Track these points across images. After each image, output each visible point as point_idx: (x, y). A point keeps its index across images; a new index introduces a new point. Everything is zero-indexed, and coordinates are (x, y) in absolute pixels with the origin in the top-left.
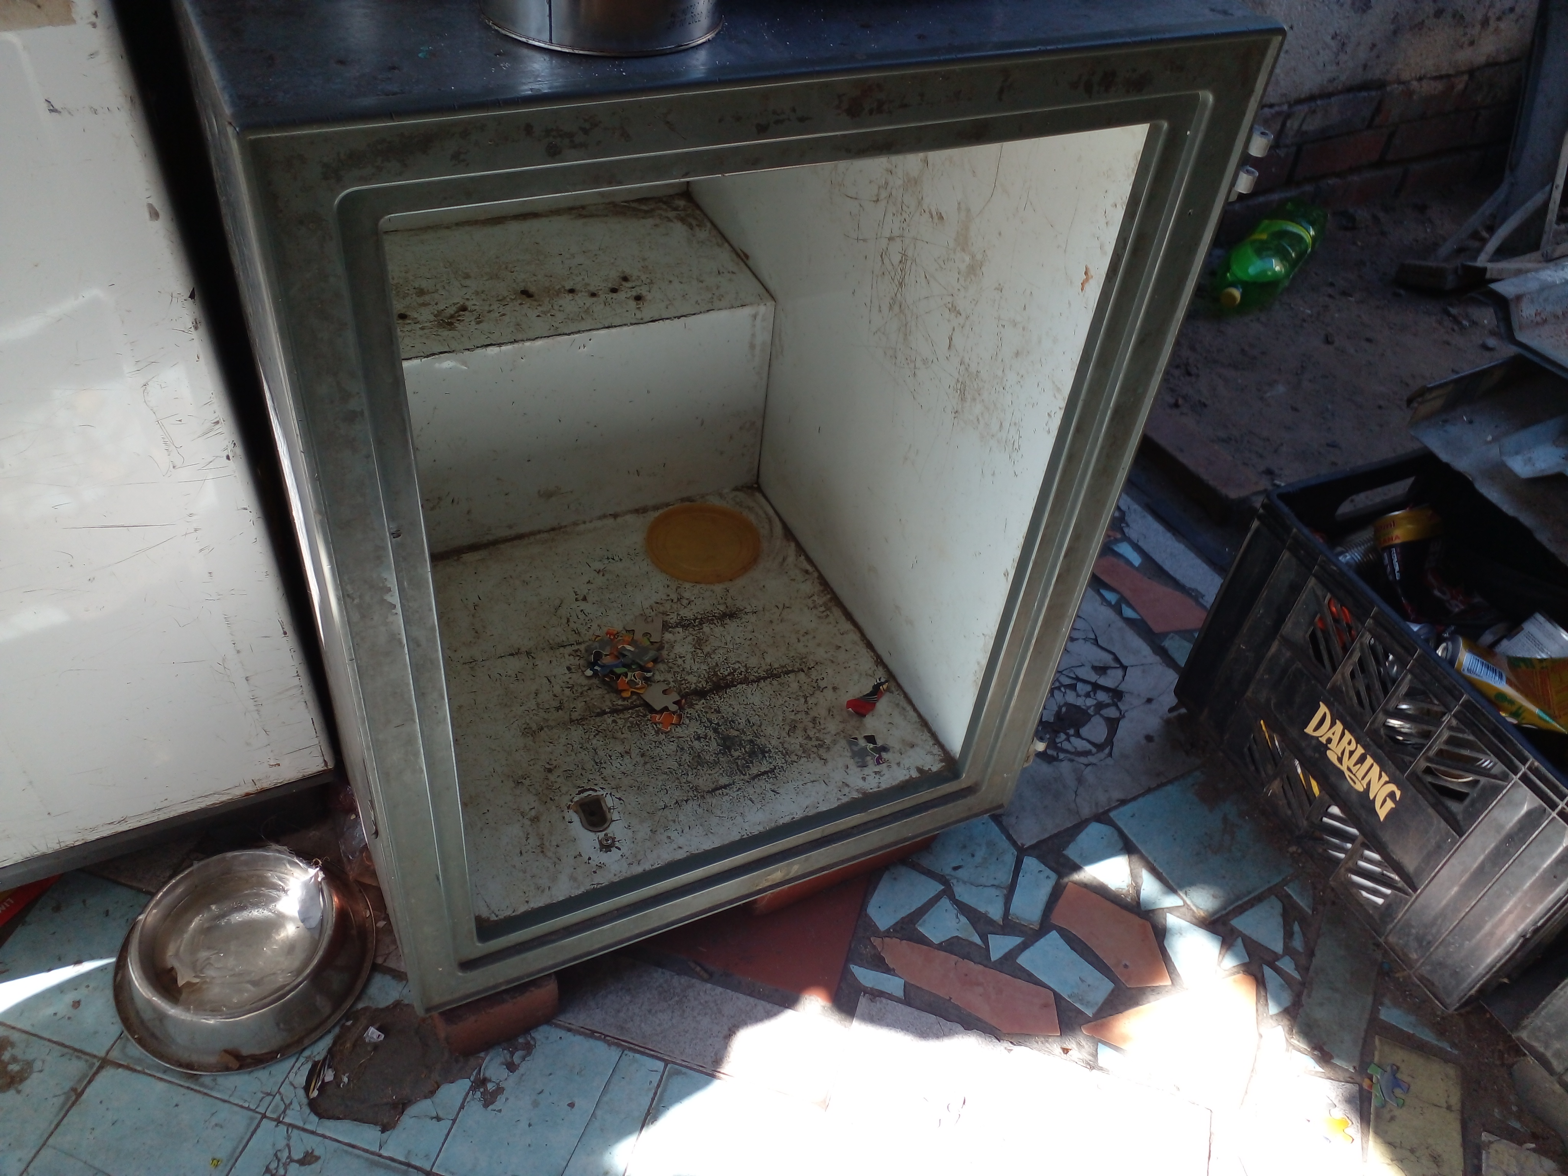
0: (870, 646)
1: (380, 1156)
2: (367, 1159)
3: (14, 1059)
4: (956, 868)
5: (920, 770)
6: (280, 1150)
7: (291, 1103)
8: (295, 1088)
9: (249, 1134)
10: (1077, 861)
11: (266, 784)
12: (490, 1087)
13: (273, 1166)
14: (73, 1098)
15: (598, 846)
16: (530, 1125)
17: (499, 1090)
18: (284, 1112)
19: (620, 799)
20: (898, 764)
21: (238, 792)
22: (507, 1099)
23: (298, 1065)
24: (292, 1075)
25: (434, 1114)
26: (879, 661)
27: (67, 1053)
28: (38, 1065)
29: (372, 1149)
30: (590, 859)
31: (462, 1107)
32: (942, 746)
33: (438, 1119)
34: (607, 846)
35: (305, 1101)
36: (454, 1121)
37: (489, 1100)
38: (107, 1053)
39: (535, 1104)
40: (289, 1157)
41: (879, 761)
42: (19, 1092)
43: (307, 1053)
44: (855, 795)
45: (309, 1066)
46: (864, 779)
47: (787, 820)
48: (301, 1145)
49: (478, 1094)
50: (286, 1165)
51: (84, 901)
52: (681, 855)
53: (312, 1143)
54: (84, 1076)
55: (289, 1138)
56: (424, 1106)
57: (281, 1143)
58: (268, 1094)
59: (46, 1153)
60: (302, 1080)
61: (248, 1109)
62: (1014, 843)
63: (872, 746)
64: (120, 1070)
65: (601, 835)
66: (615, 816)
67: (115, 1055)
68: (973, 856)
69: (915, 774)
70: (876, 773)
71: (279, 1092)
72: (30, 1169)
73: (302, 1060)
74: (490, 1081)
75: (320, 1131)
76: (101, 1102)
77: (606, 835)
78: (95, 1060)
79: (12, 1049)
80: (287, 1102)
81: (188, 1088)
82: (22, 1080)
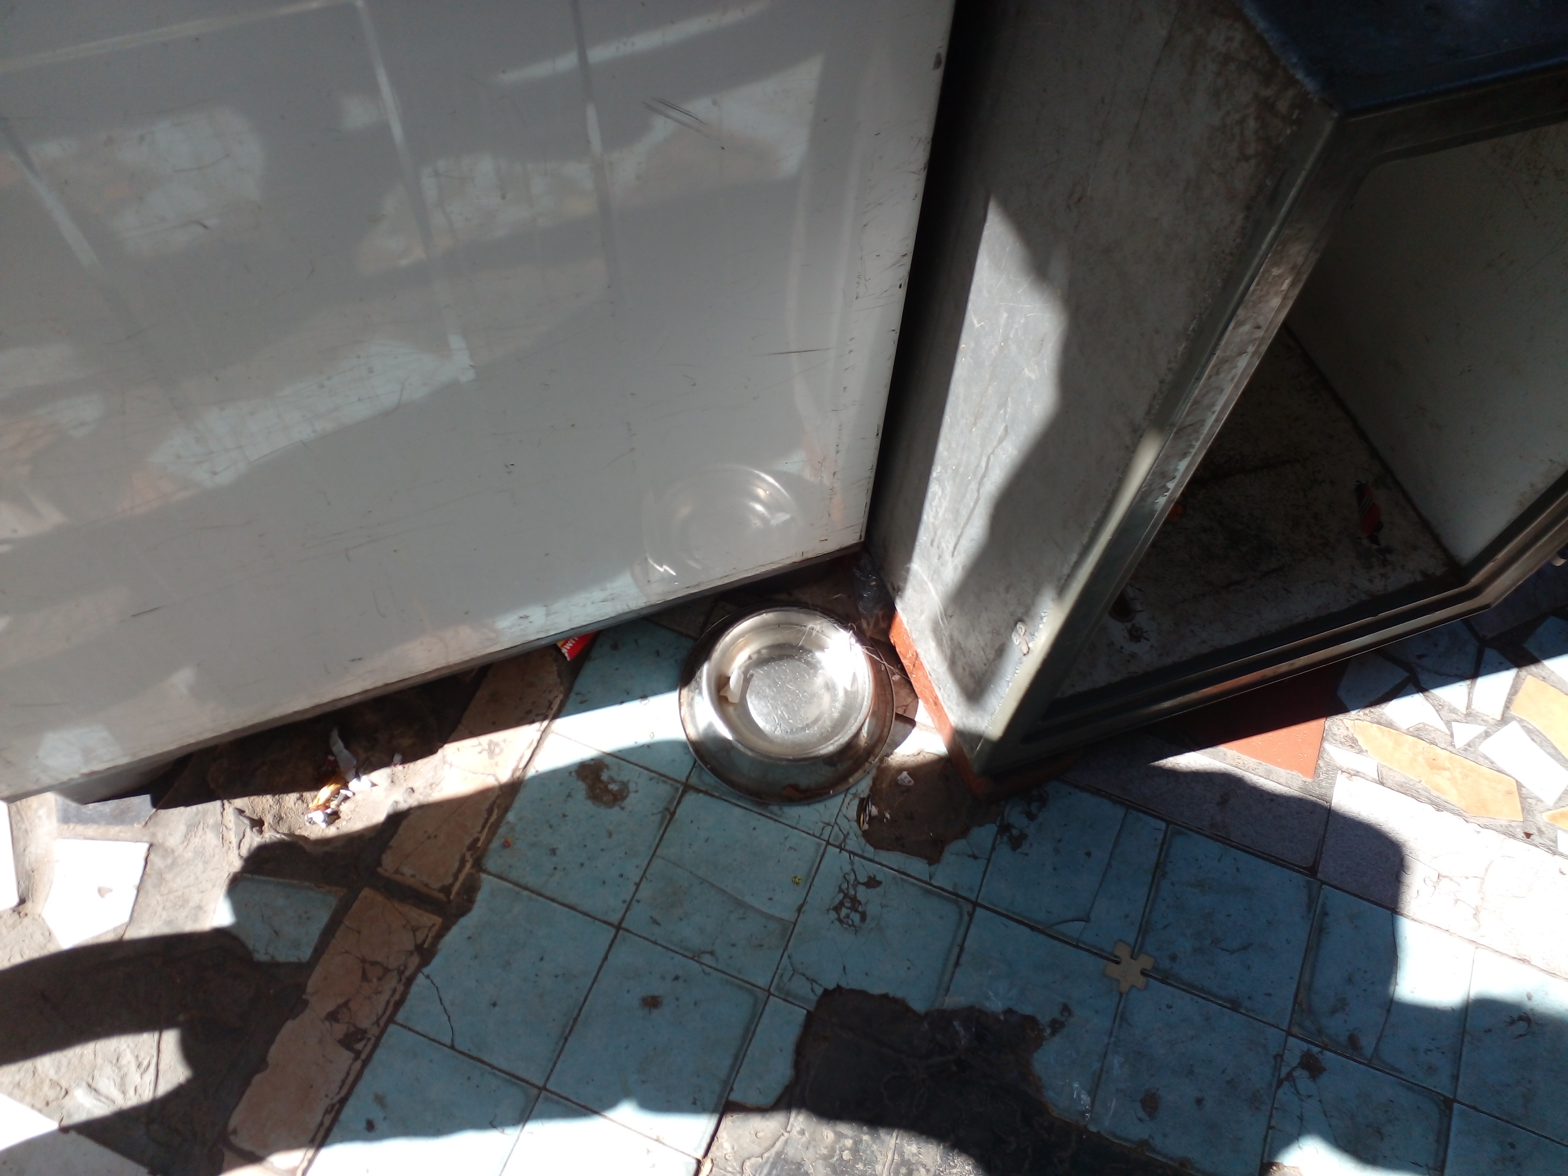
1: (931, 885)
2: (921, 888)
3: (613, 780)
4: (1420, 657)
6: (847, 874)
7: (848, 834)
8: (849, 821)
9: (819, 858)
10: (1536, 654)
12: (1015, 832)
14: (668, 817)
15: (1127, 636)
16: (1055, 869)
17: (1023, 836)
18: (844, 840)
20: (1403, 567)
21: (788, 562)
22: (1031, 845)
23: (847, 800)
24: (844, 809)
25: (970, 853)
27: (654, 778)
28: (632, 787)
29: (924, 879)
30: (1122, 648)
31: (993, 848)
32: (1445, 550)
33: (975, 857)
34: (1136, 635)
35: (859, 832)
36: (989, 860)
37: (1016, 843)
38: (687, 779)
39: (1057, 851)
40: (856, 879)
41: (1384, 563)
43: (853, 791)
45: (856, 802)
46: (1371, 581)
48: (865, 869)
49: (1005, 839)
50: (855, 887)
51: (636, 641)
53: (873, 869)
54: (673, 798)
55: (852, 863)
56: (959, 845)
57: (847, 868)
58: (828, 824)
59: (657, 863)
60: (852, 812)
61: (814, 835)
62: (1475, 634)
63: (1375, 547)
64: (701, 795)
65: (1129, 625)
66: (1139, 607)
67: (693, 780)
68: (1436, 645)
69: (1419, 578)
70: (1382, 575)
71: (836, 823)
72: (648, 874)
73: (849, 796)
74: (1013, 827)
75: (877, 859)
76: (692, 822)
77: (1133, 625)
78: (679, 785)
79: (608, 770)
80: (845, 833)
82: (624, 798)
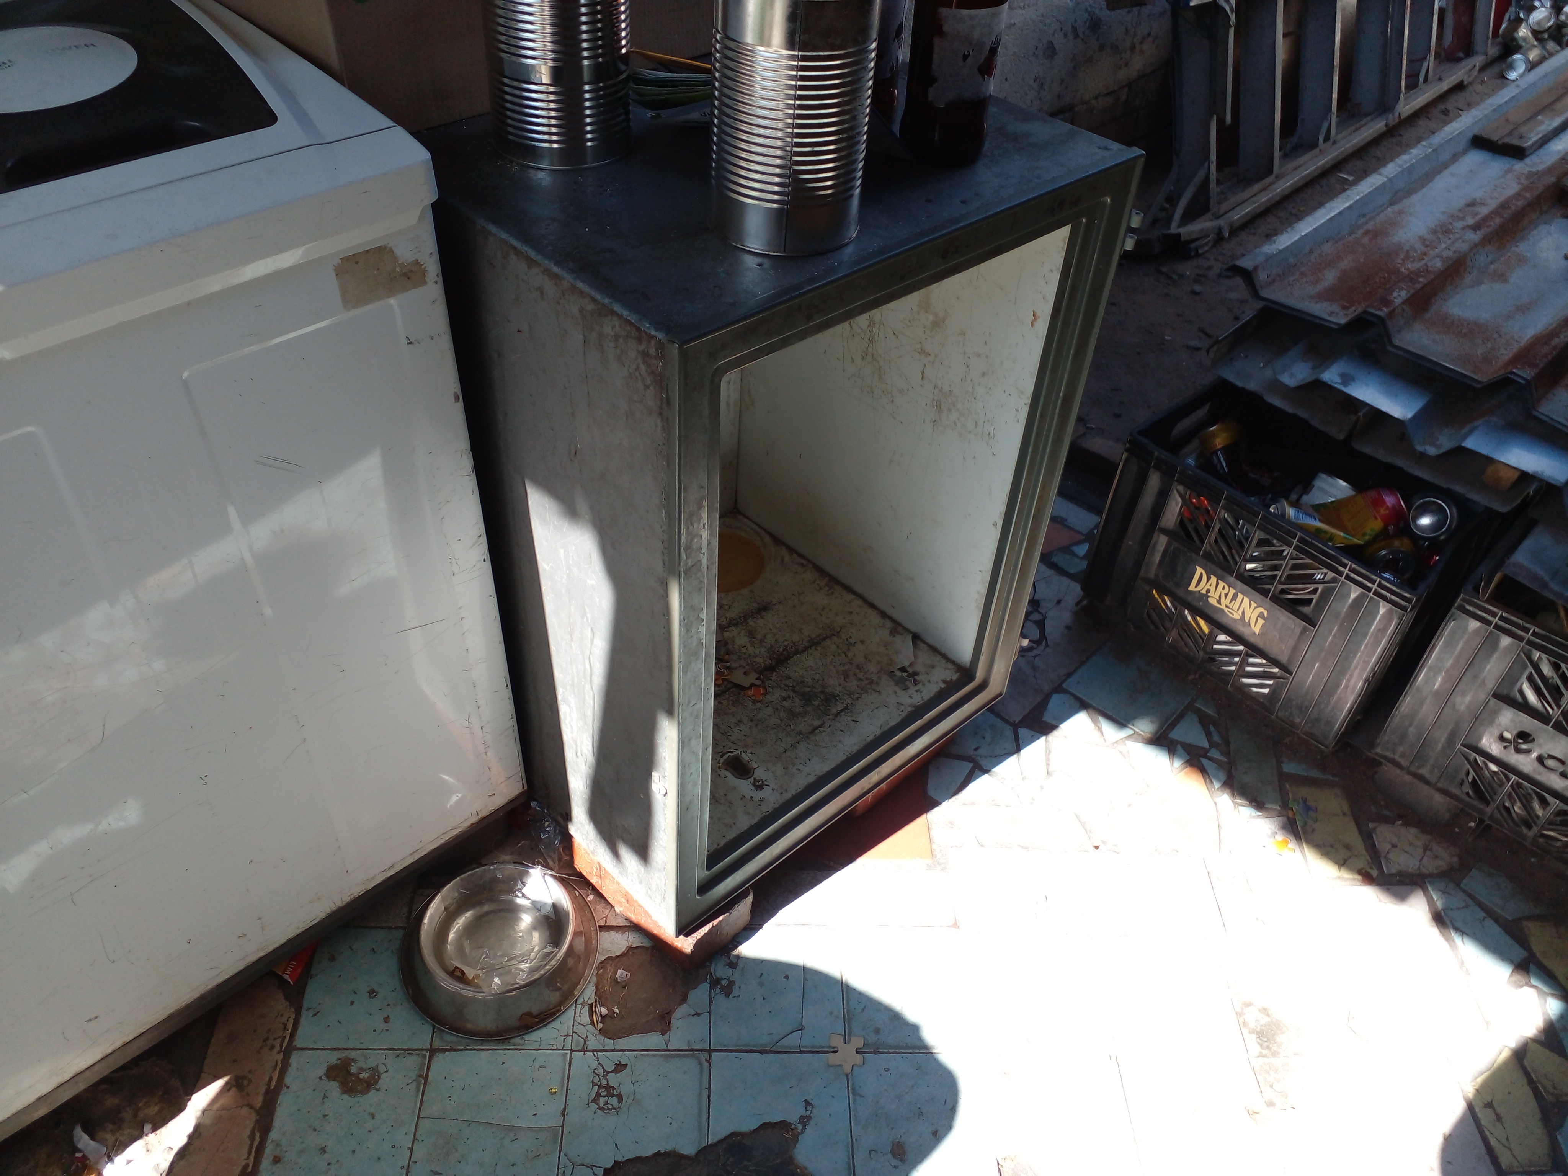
0: (872, 606)
1: (669, 1050)
2: (662, 1055)
3: (362, 1070)
4: (976, 749)
5: (944, 682)
6: (595, 1069)
7: (587, 1037)
8: (584, 1026)
9: (568, 1066)
10: (1054, 723)
11: (485, 813)
12: (724, 983)
13: (596, 1080)
14: (423, 1082)
15: (753, 788)
16: (764, 999)
17: (731, 983)
18: (585, 1043)
19: (752, 753)
20: (929, 681)
21: (467, 824)
22: (740, 988)
23: (578, 1010)
24: (578, 1019)
25: (694, 1012)
26: (884, 615)
27: (400, 1054)
28: (382, 1069)
29: (662, 1048)
30: (752, 797)
31: (711, 1002)
32: (953, 662)
33: (698, 1014)
34: (759, 786)
35: (597, 1032)
36: (710, 1012)
37: (728, 990)
38: (431, 1045)
39: (761, 984)
40: (605, 1071)
41: (916, 683)
42: (378, 1090)
43: (581, 1001)
44: (910, 709)
45: (587, 1008)
46: (911, 697)
47: (871, 737)
48: (609, 1061)
49: (718, 990)
50: (605, 1077)
51: (351, 948)
52: (812, 779)
53: (616, 1057)
54: (423, 1065)
55: (597, 1059)
56: (683, 1010)
57: (595, 1064)
58: (568, 1036)
59: (424, 1124)
60: (586, 1018)
61: (557, 1049)
62: (1007, 722)
63: (906, 674)
64: (447, 1053)
65: (752, 780)
66: (755, 765)
67: (437, 1044)
68: (984, 738)
69: (943, 685)
70: (917, 691)
71: (574, 1032)
72: (418, 1137)
73: (579, 1007)
74: (722, 979)
75: (617, 1048)
76: (445, 1078)
77: (754, 779)
78: (424, 1052)
79: (355, 1063)
80: (584, 1036)
81: (505, 1049)
82: (377, 1082)
